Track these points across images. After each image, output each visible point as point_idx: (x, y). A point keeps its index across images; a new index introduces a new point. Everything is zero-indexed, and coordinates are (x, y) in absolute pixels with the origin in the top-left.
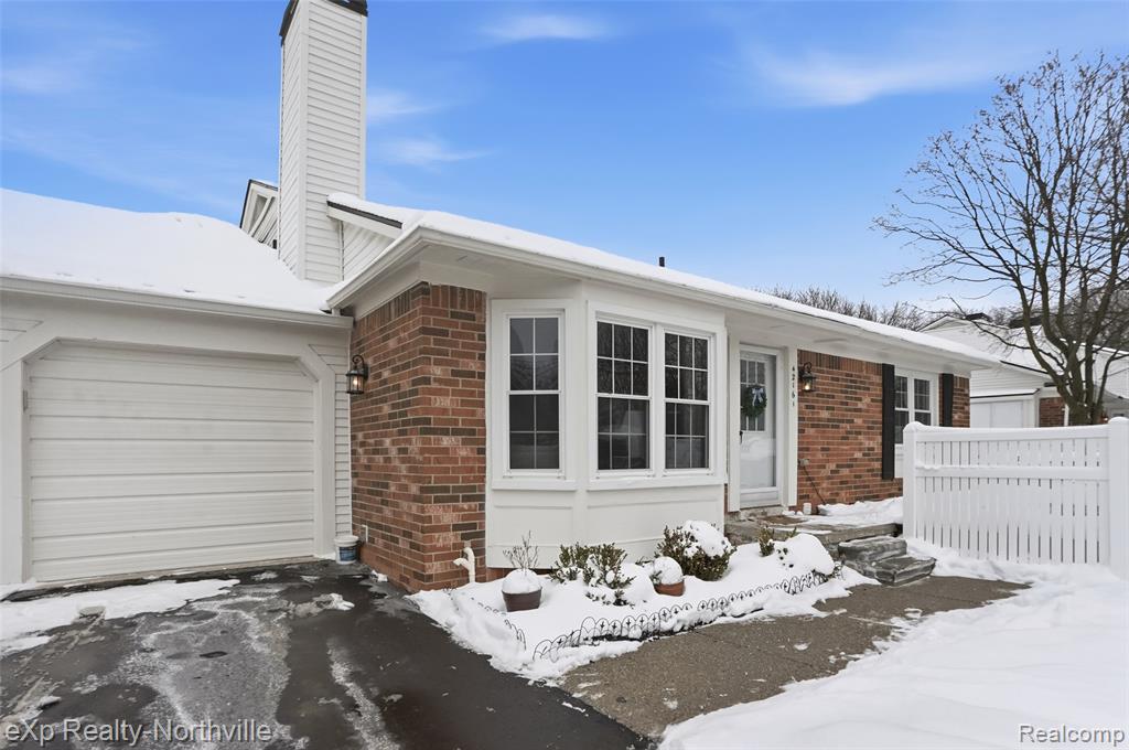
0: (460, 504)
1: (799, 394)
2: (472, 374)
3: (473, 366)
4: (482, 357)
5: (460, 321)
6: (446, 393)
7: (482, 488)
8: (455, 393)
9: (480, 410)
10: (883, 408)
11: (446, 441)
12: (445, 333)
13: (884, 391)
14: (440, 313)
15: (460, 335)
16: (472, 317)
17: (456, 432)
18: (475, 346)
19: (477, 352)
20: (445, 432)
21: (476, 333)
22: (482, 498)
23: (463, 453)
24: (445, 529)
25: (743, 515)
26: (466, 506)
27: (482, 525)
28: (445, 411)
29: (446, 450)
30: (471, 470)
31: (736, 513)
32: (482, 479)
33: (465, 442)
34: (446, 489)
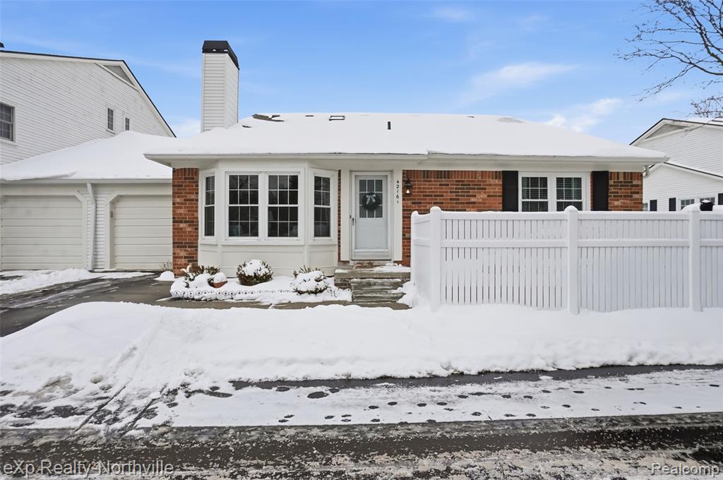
0: (187, 249)
1: (403, 196)
2: (192, 200)
3: (193, 197)
4: (197, 193)
5: (188, 181)
6: (181, 208)
7: (197, 243)
8: (185, 207)
9: (196, 213)
10: (503, 200)
11: (182, 225)
12: (182, 186)
13: (504, 189)
14: (180, 179)
15: (188, 186)
16: (193, 179)
17: (185, 222)
18: (194, 189)
19: (195, 192)
20: (182, 222)
21: (194, 184)
22: (197, 247)
23: (189, 230)
24: (181, 257)
25: (352, 263)
26: (189, 249)
27: (197, 257)
28: (181, 214)
29: (182, 228)
30: (192, 236)
31: (346, 262)
32: (197, 240)
33: (189, 226)
34: (182, 243)
